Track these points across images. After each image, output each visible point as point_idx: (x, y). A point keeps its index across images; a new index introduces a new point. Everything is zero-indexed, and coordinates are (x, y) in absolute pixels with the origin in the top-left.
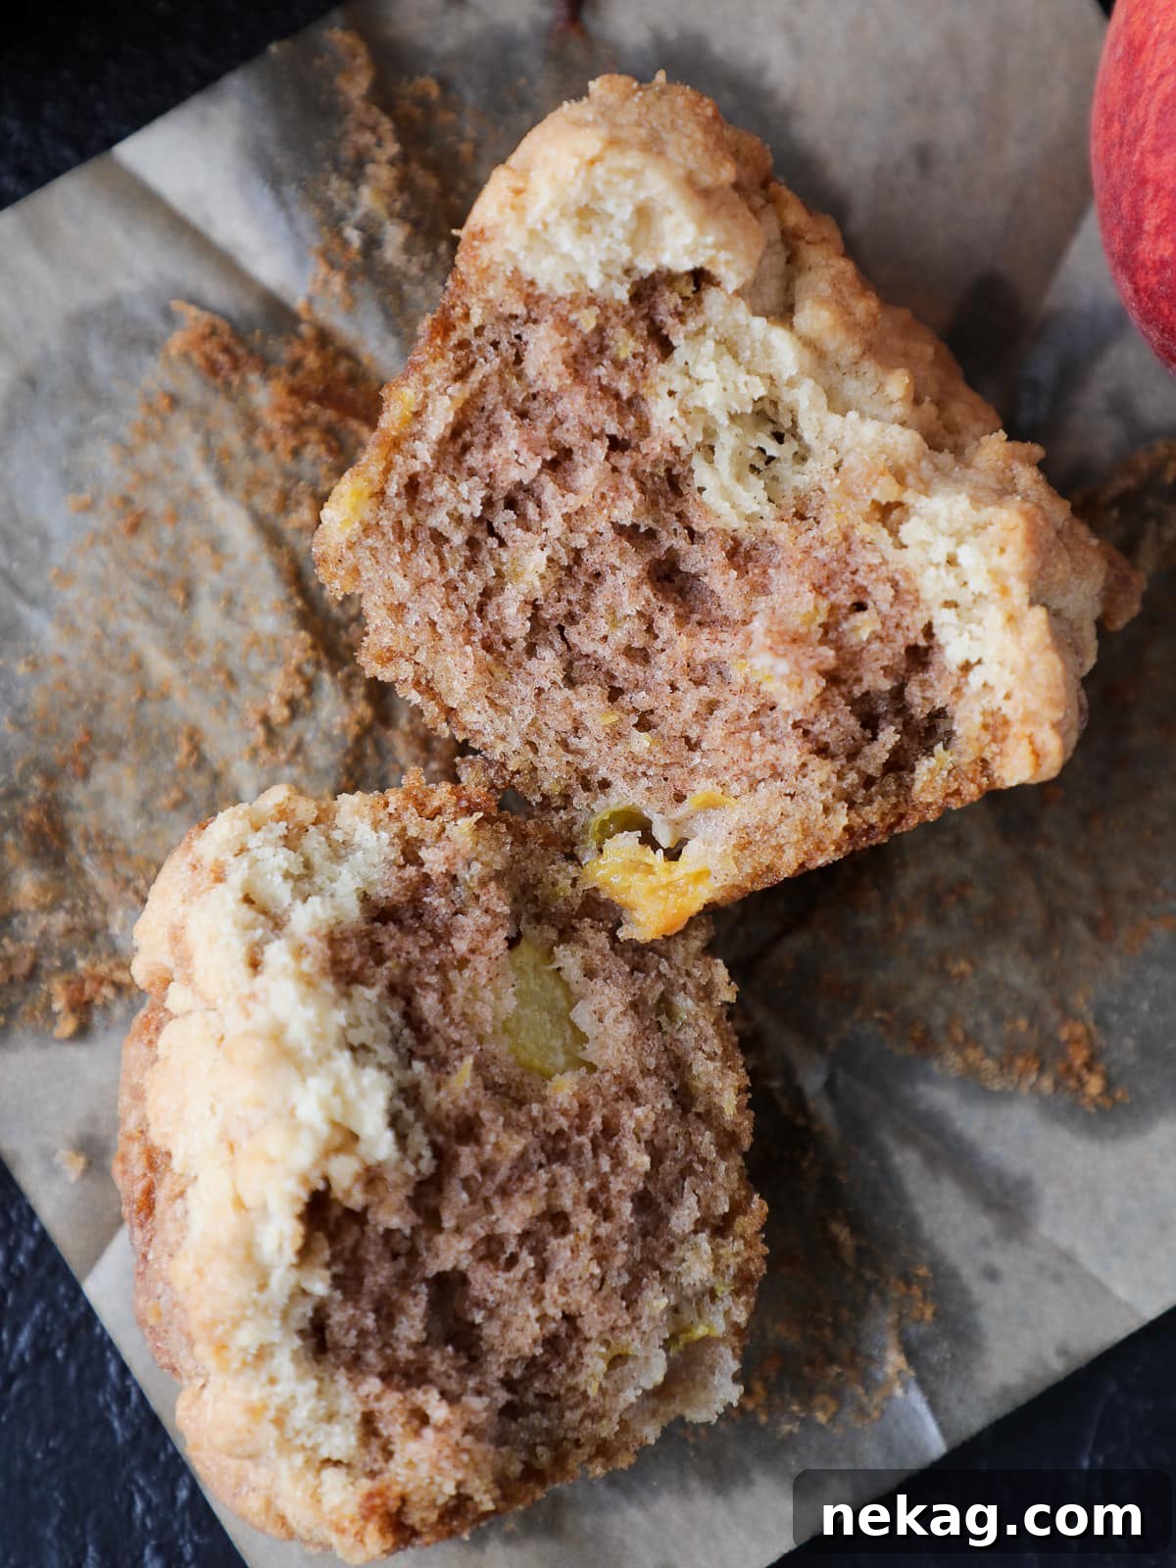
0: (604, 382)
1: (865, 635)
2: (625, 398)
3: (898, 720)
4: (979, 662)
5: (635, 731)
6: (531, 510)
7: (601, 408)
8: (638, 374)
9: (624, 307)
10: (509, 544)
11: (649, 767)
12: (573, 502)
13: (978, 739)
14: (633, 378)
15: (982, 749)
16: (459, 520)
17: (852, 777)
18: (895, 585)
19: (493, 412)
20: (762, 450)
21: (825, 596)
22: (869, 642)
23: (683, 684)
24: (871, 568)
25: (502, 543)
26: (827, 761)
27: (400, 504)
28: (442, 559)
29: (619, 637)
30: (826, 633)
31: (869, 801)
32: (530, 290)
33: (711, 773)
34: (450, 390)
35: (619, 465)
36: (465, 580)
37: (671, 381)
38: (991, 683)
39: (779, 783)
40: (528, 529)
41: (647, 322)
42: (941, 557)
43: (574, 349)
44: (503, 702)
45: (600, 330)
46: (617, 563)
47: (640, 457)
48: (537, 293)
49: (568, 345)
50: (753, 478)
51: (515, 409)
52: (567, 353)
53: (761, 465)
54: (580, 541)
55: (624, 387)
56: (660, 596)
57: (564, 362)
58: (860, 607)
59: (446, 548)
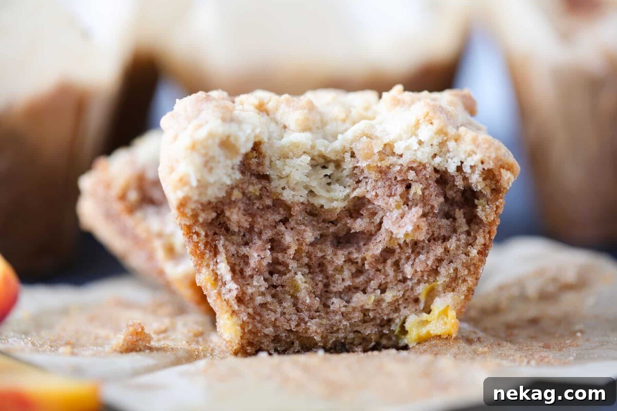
0: (261, 207)
1: (420, 193)
2: (272, 205)
3: (455, 207)
4: (462, 163)
5: (383, 295)
6: (281, 268)
7: (268, 216)
8: (268, 194)
9: (243, 179)
10: (285, 284)
11: (398, 302)
12: (291, 252)
13: (486, 185)
14: (268, 197)
15: (490, 187)
16: (263, 294)
17: (463, 237)
18: (411, 168)
19: (238, 252)
20: (326, 175)
21: (395, 195)
22: (423, 193)
23: (380, 267)
24: (400, 172)
25: (283, 286)
26: (450, 240)
27: (243, 308)
28: (271, 310)
29: (347, 274)
30: (408, 205)
31: (476, 238)
32: (211, 206)
33: (419, 282)
34: (218, 261)
35: (292, 226)
36: (284, 308)
37: (279, 185)
38: (473, 164)
39: (443, 262)
40: (285, 274)
41: (253, 176)
42: (416, 146)
43: (242, 208)
44: (335, 329)
45: (244, 193)
46: (323, 254)
47: (295, 217)
48: (214, 204)
49: (239, 208)
50: (332, 186)
51: (242, 245)
52: (241, 212)
53: (329, 181)
54: (306, 260)
55: (269, 202)
56: (344, 250)
57: (244, 215)
58: (408, 187)
59: (268, 305)
